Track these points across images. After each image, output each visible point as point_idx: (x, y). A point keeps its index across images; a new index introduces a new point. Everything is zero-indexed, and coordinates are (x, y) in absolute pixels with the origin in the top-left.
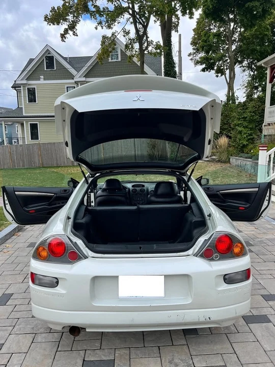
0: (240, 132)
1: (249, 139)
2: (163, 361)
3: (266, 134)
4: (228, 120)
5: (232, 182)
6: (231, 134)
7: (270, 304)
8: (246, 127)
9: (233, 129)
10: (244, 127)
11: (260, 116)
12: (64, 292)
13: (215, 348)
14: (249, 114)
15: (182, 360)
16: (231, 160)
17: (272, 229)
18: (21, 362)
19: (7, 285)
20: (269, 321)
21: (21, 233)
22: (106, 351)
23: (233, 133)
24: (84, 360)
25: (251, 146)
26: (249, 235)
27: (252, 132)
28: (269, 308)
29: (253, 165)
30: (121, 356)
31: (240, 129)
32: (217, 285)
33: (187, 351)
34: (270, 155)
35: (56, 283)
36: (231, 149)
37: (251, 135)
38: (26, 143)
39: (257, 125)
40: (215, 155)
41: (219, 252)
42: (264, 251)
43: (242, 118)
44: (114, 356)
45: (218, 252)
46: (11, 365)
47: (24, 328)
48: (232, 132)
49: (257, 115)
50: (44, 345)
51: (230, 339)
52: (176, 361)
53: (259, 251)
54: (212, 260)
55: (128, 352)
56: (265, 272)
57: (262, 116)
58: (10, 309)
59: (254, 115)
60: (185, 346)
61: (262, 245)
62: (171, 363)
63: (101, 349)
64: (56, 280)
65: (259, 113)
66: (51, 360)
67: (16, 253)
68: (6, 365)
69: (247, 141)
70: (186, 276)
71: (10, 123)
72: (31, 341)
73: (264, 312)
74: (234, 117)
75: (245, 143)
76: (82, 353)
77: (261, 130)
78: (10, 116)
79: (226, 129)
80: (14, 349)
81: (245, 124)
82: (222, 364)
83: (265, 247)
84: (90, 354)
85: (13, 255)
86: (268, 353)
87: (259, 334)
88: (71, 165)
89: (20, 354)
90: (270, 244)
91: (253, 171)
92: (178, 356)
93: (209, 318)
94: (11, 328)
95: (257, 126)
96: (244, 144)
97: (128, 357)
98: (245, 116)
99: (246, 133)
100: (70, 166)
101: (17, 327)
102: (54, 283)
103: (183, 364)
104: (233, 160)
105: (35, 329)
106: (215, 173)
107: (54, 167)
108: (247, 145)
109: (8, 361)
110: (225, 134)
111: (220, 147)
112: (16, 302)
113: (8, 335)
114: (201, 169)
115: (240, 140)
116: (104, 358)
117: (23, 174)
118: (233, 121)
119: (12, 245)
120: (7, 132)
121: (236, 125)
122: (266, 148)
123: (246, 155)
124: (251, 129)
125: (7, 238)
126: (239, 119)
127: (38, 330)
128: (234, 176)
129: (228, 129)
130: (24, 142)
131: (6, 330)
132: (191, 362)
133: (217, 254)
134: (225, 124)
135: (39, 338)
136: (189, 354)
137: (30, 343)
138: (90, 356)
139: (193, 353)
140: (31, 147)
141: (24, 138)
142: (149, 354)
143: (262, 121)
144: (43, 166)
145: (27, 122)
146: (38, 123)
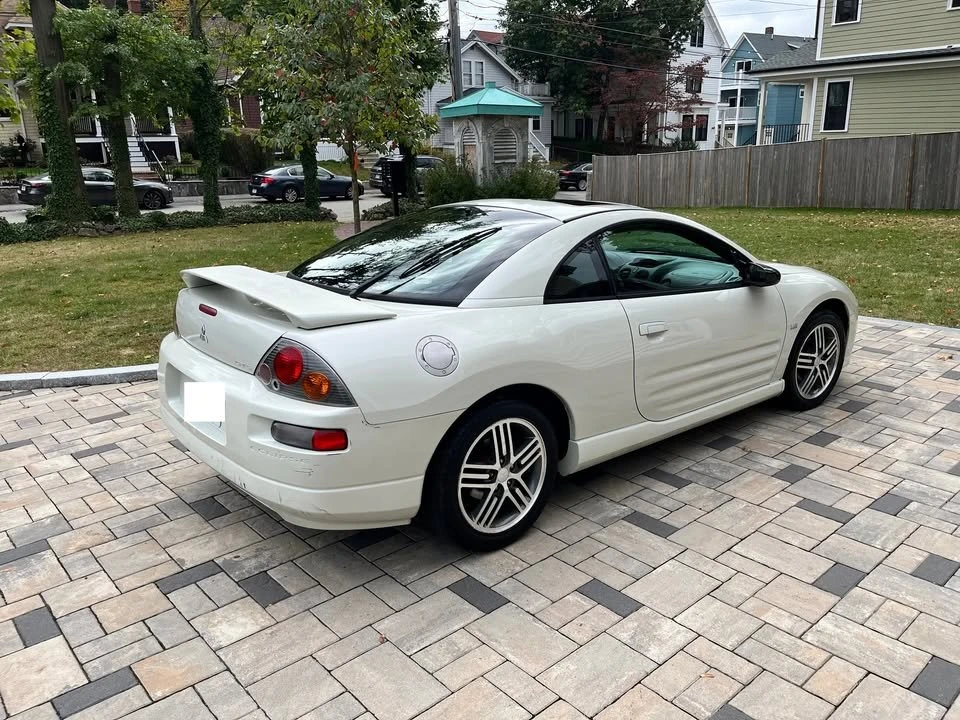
2: (255, 544)
13: (331, 575)
15: (271, 556)
24: (213, 496)
30: (242, 513)
33: (299, 554)
41: (278, 378)
44: (237, 510)
45: (277, 376)
51: (372, 583)
52: (266, 553)
54: (271, 388)
55: (254, 515)
60: (310, 550)
62: (257, 551)
78: (783, 65)
86: (366, 630)
92: (279, 551)
97: (243, 518)
132: (274, 565)
133: (275, 380)
136: (292, 558)
139: (300, 561)
140: (801, 151)
142: (263, 530)
144: (822, 206)
145: (821, 80)
146: (851, 80)
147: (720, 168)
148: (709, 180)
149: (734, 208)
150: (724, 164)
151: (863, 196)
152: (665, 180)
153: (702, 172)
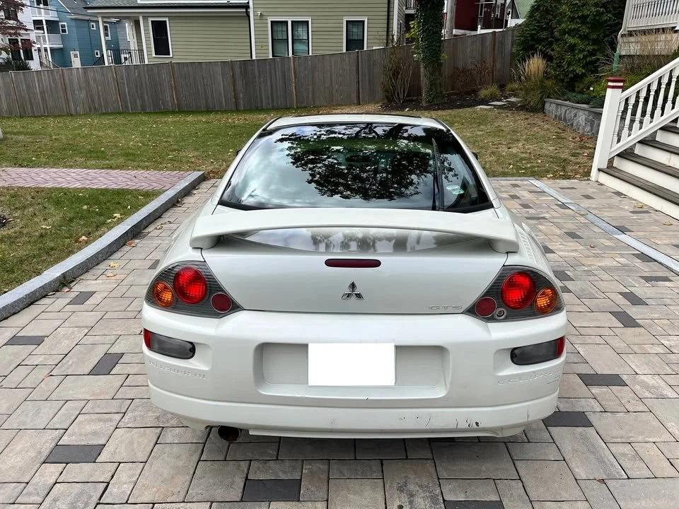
0: (572, 48)
1: (587, 64)
2: (387, 488)
3: (623, 53)
4: (551, 20)
5: (543, 151)
6: (553, 50)
7: (593, 391)
8: (584, 38)
9: (557, 40)
10: (580, 37)
11: (614, 15)
12: (205, 368)
13: (484, 468)
14: (593, 9)
15: (421, 487)
16: (547, 106)
17: (613, 248)
18: (135, 479)
19: (113, 338)
20: (590, 425)
21: (138, 241)
22: (287, 463)
23: (556, 50)
24: (247, 479)
25: (591, 77)
26: (566, 259)
27: (596, 47)
28: (592, 401)
29: (591, 118)
30: (312, 473)
31: (572, 40)
32: (497, 367)
33: (432, 470)
34: (627, 100)
35: (190, 350)
36: (549, 83)
37: (592, 54)
38: (147, 63)
39: (607, 33)
40: (515, 96)
41: (507, 306)
42: (594, 291)
43: (578, 17)
44: (300, 474)
45: (506, 304)
46: (116, 483)
47: (142, 417)
48: (555, 46)
49: (610, 12)
50: (176, 449)
51: (513, 454)
52: (411, 487)
53: (583, 290)
54: (492, 319)
55: (326, 467)
56: (589, 331)
57: (620, 15)
58: (117, 381)
59: (603, 13)
60: (429, 461)
61: (591, 278)
62: (402, 491)
63: (277, 459)
64: (190, 346)
65: (614, 8)
66: (188, 478)
67: (130, 279)
68: (108, 483)
69: (583, 67)
70: (439, 350)
71: (114, 20)
72: (155, 441)
73: (581, 406)
74: (563, 14)
75: (579, 71)
76: (244, 465)
77: (613, 46)
78: (112, 4)
79: (543, 40)
80: (123, 455)
81: (584, 30)
82: (494, 498)
83: (596, 283)
84: (258, 468)
85: (125, 283)
86: (582, 483)
87: (567, 448)
88: (233, 109)
89: (134, 465)
90: (606, 277)
91: (588, 128)
92: (415, 479)
93: (477, 424)
94: (118, 417)
95: (607, 36)
96: (577, 74)
97: (324, 477)
98: (586, 12)
99: (584, 50)
100: (231, 111)
101: (129, 415)
102: (187, 350)
103: (423, 495)
104: (550, 107)
105: (161, 419)
106: (513, 131)
107: (202, 112)
108: (583, 75)
109: (113, 476)
110: (541, 50)
111: (528, 78)
112: (129, 369)
113: (112, 428)
114: (486, 125)
115: (569, 64)
116: (283, 477)
117: (143, 123)
118: (559, 23)
119: (122, 263)
120: (109, 38)
121: (565, 33)
122: (621, 84)
123: (579, 96)
124: (595, 42)
125: (112, 250)
126: (572, 19)
127: (168, 421)
128: (549, 139)
129: (547, 39)
130: (142, 59)
131: (111, 420)
132: (438, 491)
133: (501, 309)
134: (542, 29)
135: (169, 436)
136: (435, 476)
137: (152, 444)
138: (258, 472)
139: (443, 474)
140: (156, 70)
141: (141, 51)
142: (362, 473)
143: (618, 26)
144: (181, 110)
145: (145, 18)
146: (167, 20)
147: (92, 82)
148: (84, 92)
149: (111, 114)
150: (95, 80)
151: (206, 102)
152: (42, 93)
153: (76, 86)
